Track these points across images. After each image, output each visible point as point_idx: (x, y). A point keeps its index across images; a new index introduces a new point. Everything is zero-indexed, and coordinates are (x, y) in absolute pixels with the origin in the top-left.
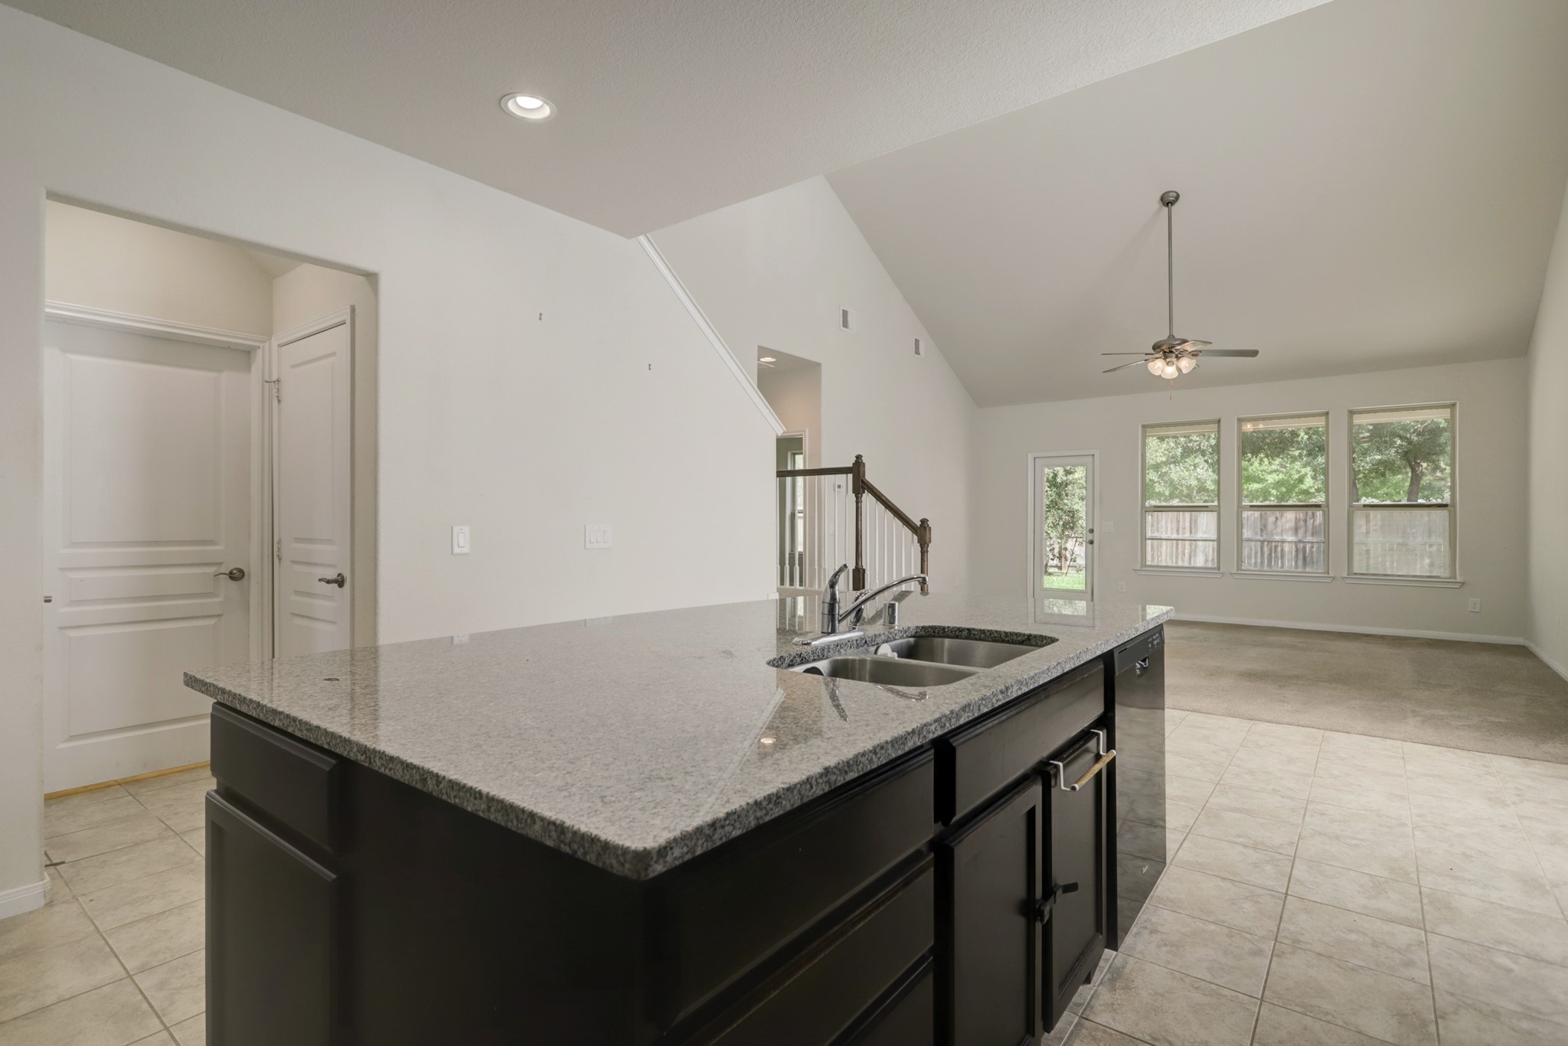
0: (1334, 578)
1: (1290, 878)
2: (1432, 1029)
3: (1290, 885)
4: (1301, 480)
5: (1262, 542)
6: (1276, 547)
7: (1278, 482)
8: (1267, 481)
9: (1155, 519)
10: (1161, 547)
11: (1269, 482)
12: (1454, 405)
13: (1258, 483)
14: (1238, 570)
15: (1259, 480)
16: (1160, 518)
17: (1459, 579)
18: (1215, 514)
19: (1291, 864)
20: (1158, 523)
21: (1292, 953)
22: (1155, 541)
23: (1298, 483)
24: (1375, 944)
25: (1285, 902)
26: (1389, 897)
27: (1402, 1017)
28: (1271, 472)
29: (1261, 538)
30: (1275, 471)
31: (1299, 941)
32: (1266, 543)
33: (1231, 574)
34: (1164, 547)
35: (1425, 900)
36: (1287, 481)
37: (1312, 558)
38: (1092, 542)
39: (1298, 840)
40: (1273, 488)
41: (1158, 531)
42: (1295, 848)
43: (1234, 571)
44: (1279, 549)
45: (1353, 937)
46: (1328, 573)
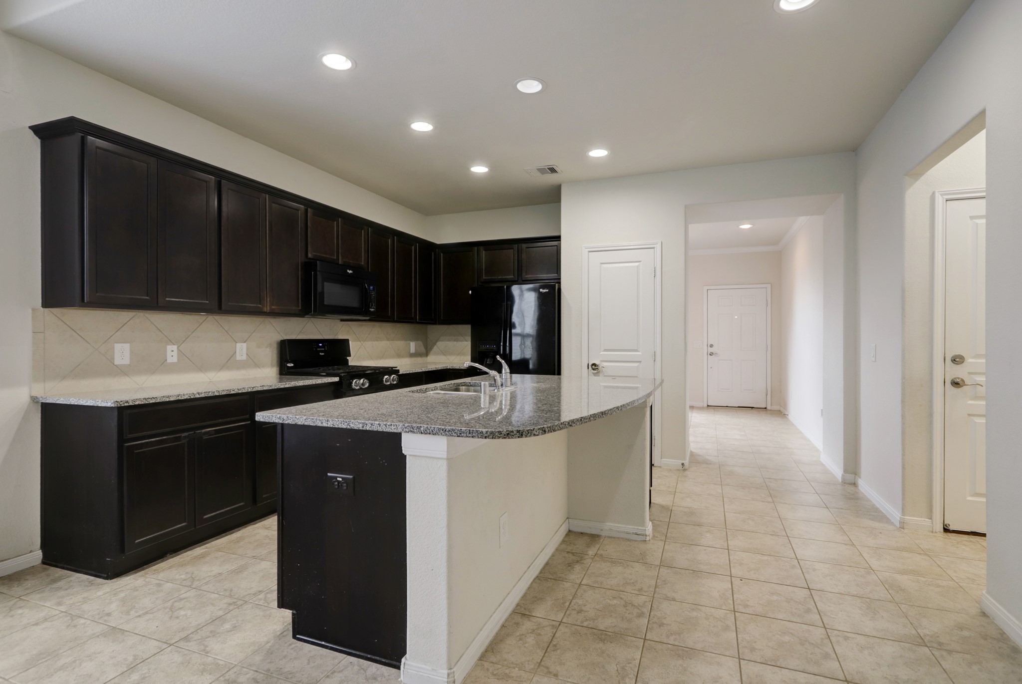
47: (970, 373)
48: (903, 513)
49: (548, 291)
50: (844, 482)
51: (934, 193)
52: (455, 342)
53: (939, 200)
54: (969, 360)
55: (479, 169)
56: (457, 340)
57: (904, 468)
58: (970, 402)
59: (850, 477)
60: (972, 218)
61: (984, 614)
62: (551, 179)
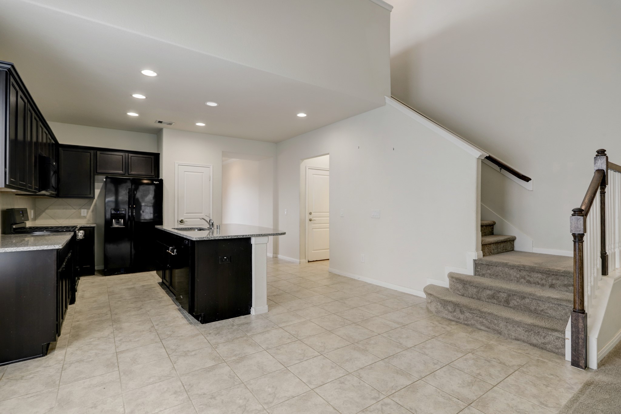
1: (164, 347)
2: (114, 329)
3: (162, 345)
19: (168, 353)
21: (150, 328)
24: (130, 341)
25: (160, 339)
26: (129, 358)
27: (121, 329)
31: (150, 332)
35: (116, 364)
39: (174, 366)
42: (172, 361)
45: (137, 339)
47: (313, 217)
48: (300, 259)
49: (158, 183)
50: (273, 257)
51: (306, 166)
52: (64, 210)
53: (307, 168)
54: (312, 213)
55: (133, 114)
56: (66, 209)
57: (300, 246)
58: (313, 225)
59: (275, 255)
60: (313, 174)
61: (330, 272)
62: (160, 125)
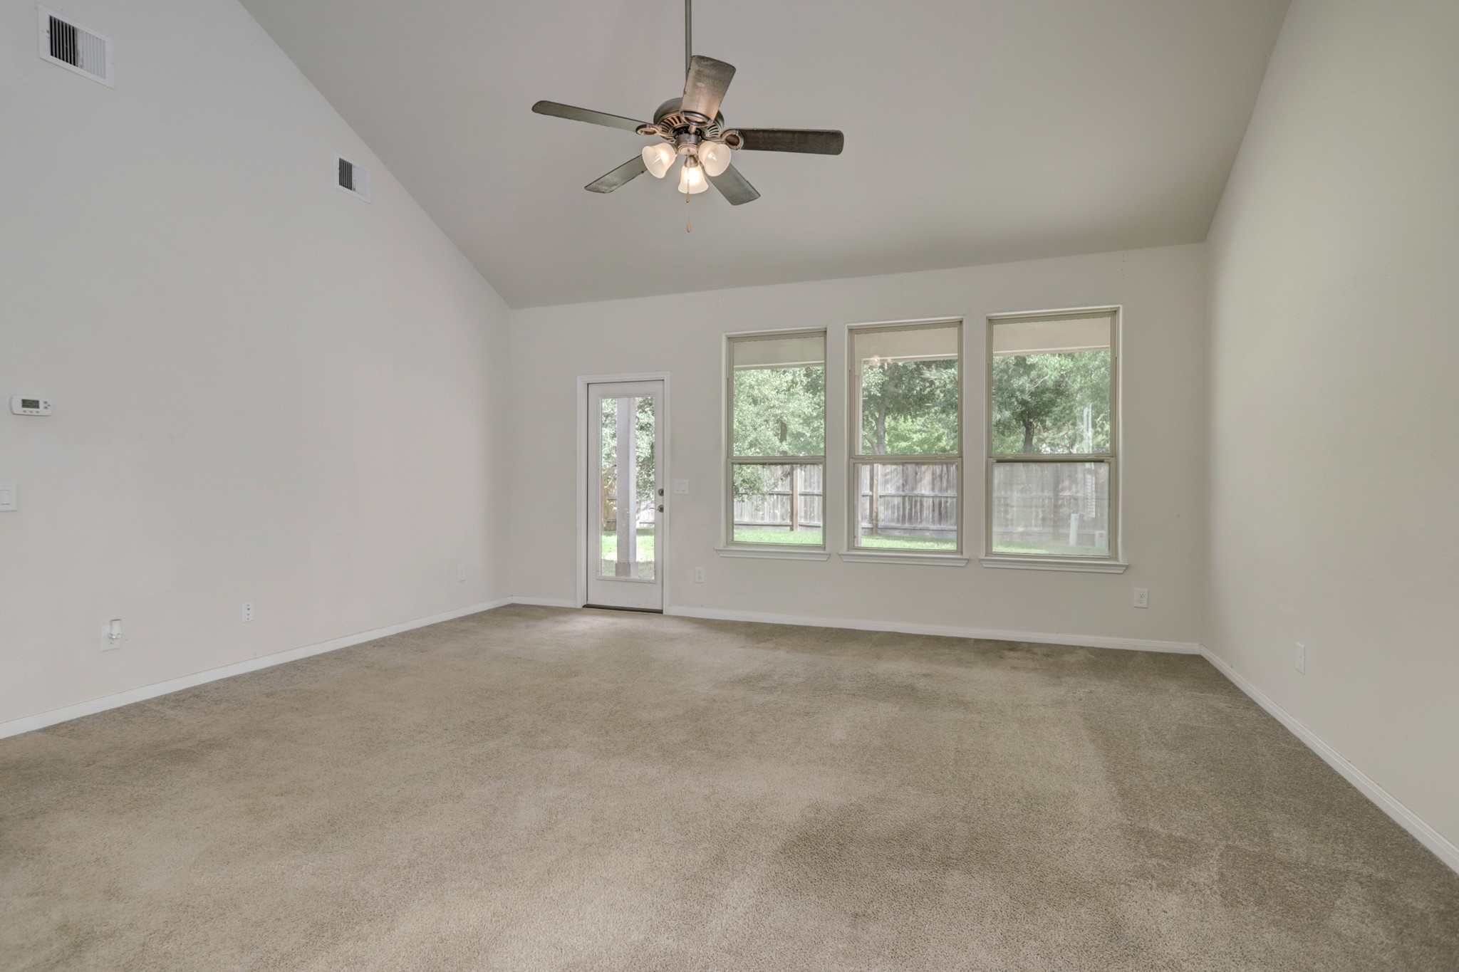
0: (968, 560)
4: (939, 439)
5: (904, 497)
6: (916, 501)
7: (921, 441)
8: (913, 439)
9: (808, 473)
10: (813, 503)
11: (914, 440)
12: (1115, 312)
13: (905, 441)
14: (849, 549)
15: (906, 439)
16: (812, 473)
17: (1122, 560)
18: (821, 467)
20: (810, 479)
22: (808, 497)
23: (938, 441)
28: (916, 432)
29: (903, 494)
30: (919, 431)
32: (907, 499)
33: (840, 555)
34: (816, 503)
36: (929, 439)
37: (946, 512)
38: (661, 509)
40: (917, 446)
41: (810, 486)
43: (844, 551)
44: (918, 504)
46: (962, 554)
